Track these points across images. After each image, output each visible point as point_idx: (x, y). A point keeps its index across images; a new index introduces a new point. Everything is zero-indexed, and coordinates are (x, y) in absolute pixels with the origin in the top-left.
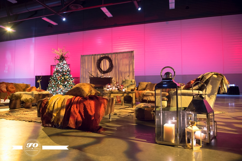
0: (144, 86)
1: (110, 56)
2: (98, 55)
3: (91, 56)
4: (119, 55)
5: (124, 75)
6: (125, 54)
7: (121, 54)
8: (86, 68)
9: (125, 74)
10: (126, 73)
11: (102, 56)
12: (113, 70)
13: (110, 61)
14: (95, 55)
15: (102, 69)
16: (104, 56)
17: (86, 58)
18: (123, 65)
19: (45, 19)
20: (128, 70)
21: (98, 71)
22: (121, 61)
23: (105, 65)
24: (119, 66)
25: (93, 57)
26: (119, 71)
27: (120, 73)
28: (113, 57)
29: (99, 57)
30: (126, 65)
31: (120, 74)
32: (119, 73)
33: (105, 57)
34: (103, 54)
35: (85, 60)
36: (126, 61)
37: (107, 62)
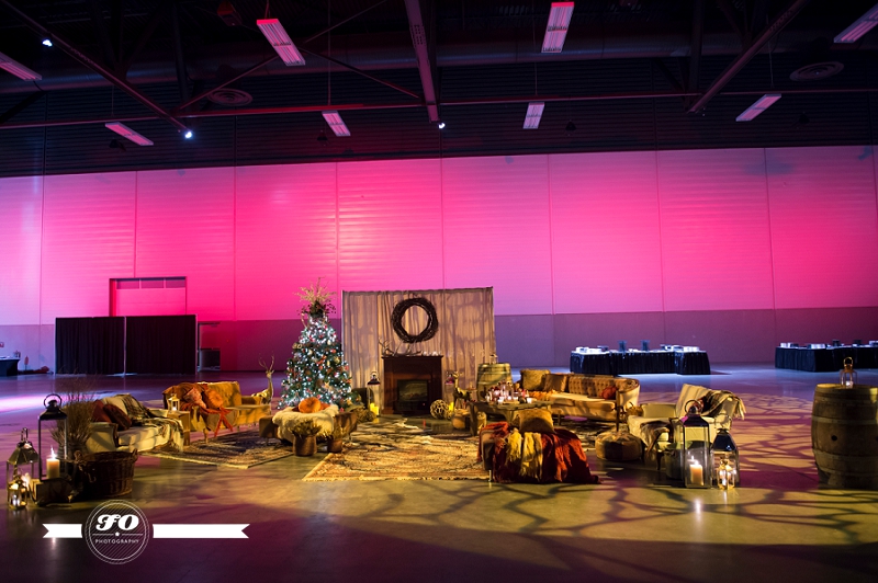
0: (538, 381)
1: (428, 297)
2: (394, 293)
3: (373, 296)
4: (453, 298)
5: (469, 348)
6: (470, 294)
7: (459, 294)
8: (361, 324)
9: (472, 344)
10: (474, 341)
11: (406, 297)
12: (438, 334)
13: (430, 309)
14: (387, 292)
15: (407, 330)
16: (411, 297)
17: (360, 299)
18: (465, 321)
19: (117, 127)
20: (478, 334)
21: (395, 334)
22: (461, 310)
23: (416, 320)
24: (454, 326)
25: (379, 297)
26: (454, 336)
27: (459, 342)
28: (437, 301)
29: (396, 300)
30: (474, 322)
31: (458, 345)
32: (454, 343)
33: (414, 299)
34: (410, 292)
35: (355, 304)
36: (472, 313)
37: (421, 312)
